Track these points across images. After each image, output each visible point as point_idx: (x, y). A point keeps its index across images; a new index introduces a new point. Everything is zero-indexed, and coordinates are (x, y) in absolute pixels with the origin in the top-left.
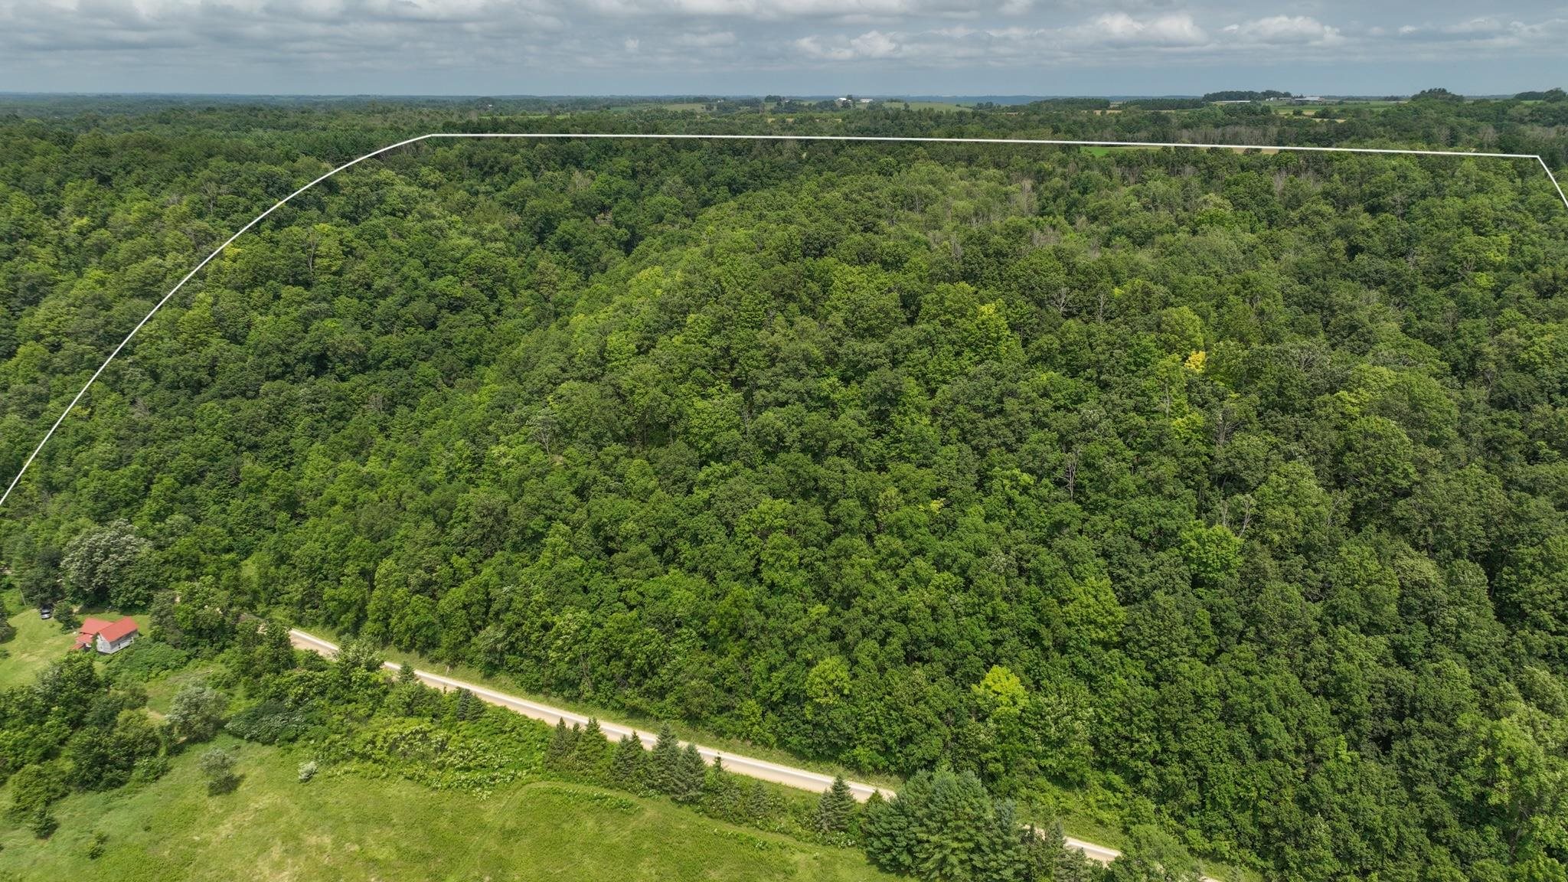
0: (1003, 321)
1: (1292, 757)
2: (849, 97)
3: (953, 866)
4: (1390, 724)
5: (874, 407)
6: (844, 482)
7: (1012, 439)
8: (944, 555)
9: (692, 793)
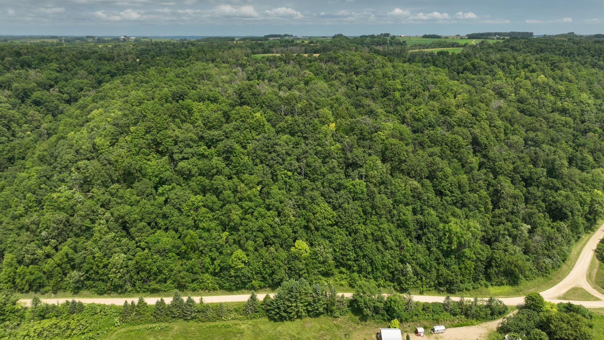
0: (264, 119)
1: (395, 248)
3: (302, 312)
4: (420, 232)
5: (225, 155)
6: (223, 185)
7: (280, 161)
8: (269, 205)
9: (193, 315)
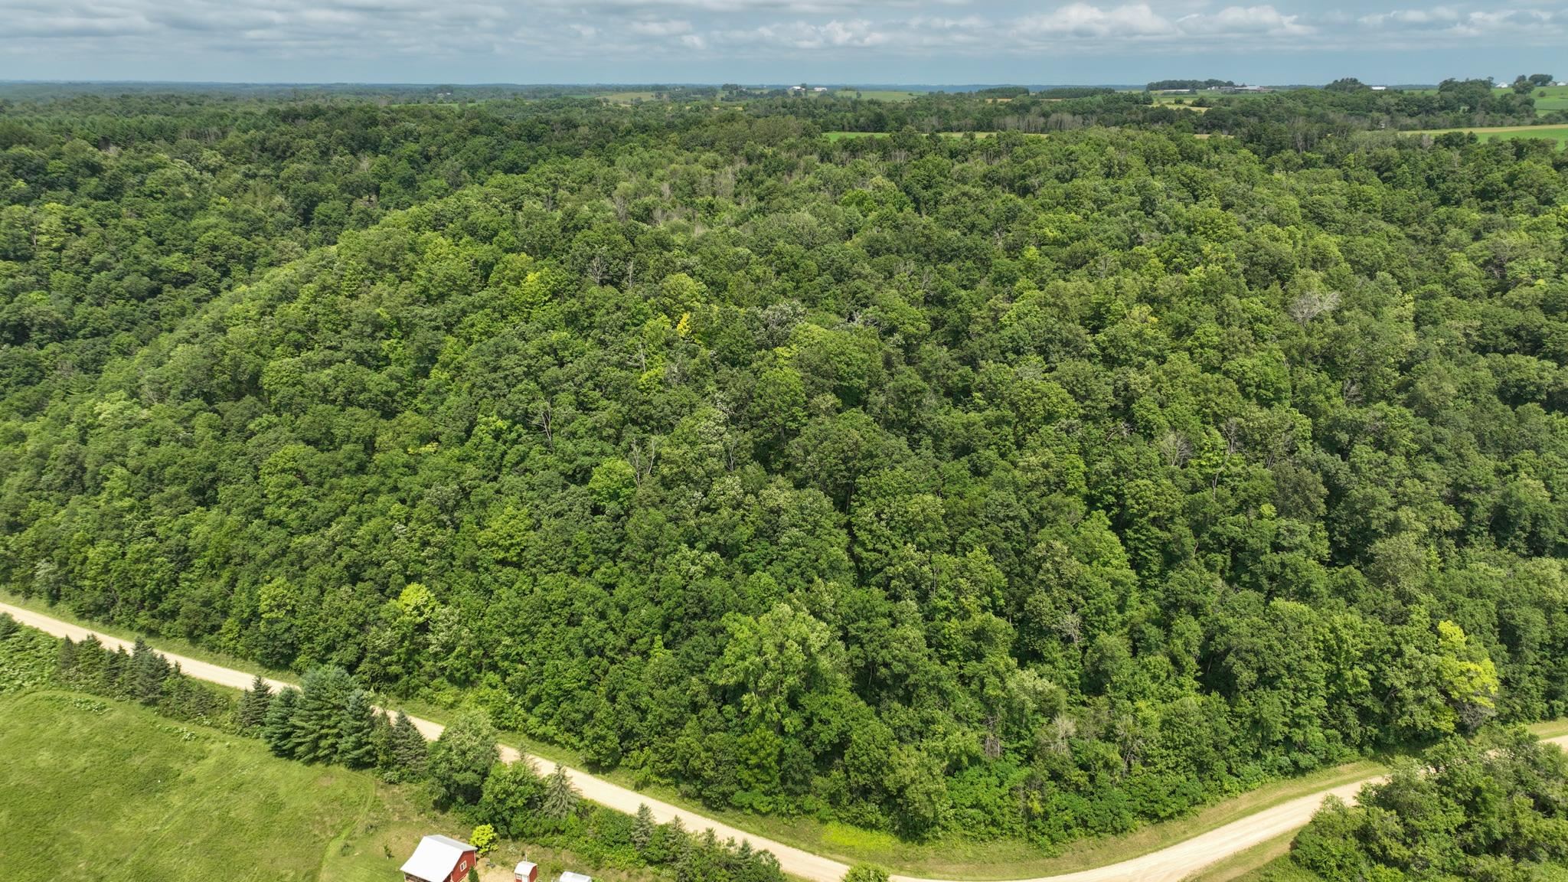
2: (803, 86)
9: (151, 696)
